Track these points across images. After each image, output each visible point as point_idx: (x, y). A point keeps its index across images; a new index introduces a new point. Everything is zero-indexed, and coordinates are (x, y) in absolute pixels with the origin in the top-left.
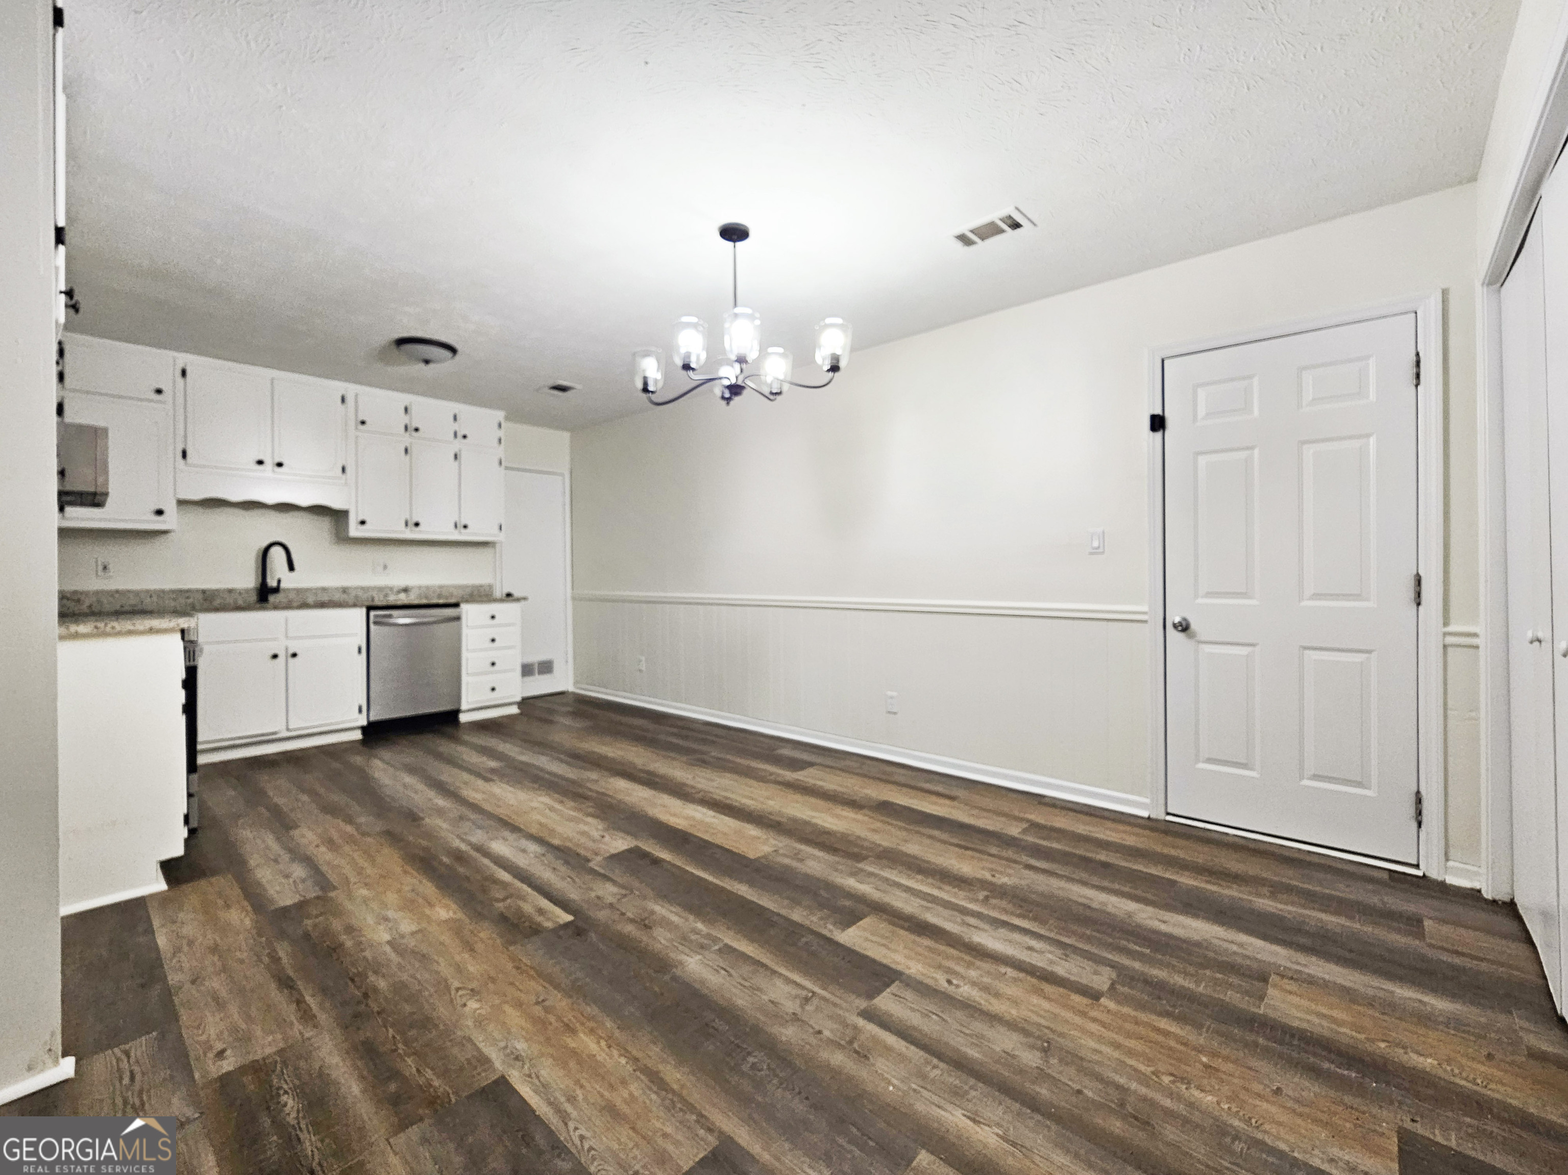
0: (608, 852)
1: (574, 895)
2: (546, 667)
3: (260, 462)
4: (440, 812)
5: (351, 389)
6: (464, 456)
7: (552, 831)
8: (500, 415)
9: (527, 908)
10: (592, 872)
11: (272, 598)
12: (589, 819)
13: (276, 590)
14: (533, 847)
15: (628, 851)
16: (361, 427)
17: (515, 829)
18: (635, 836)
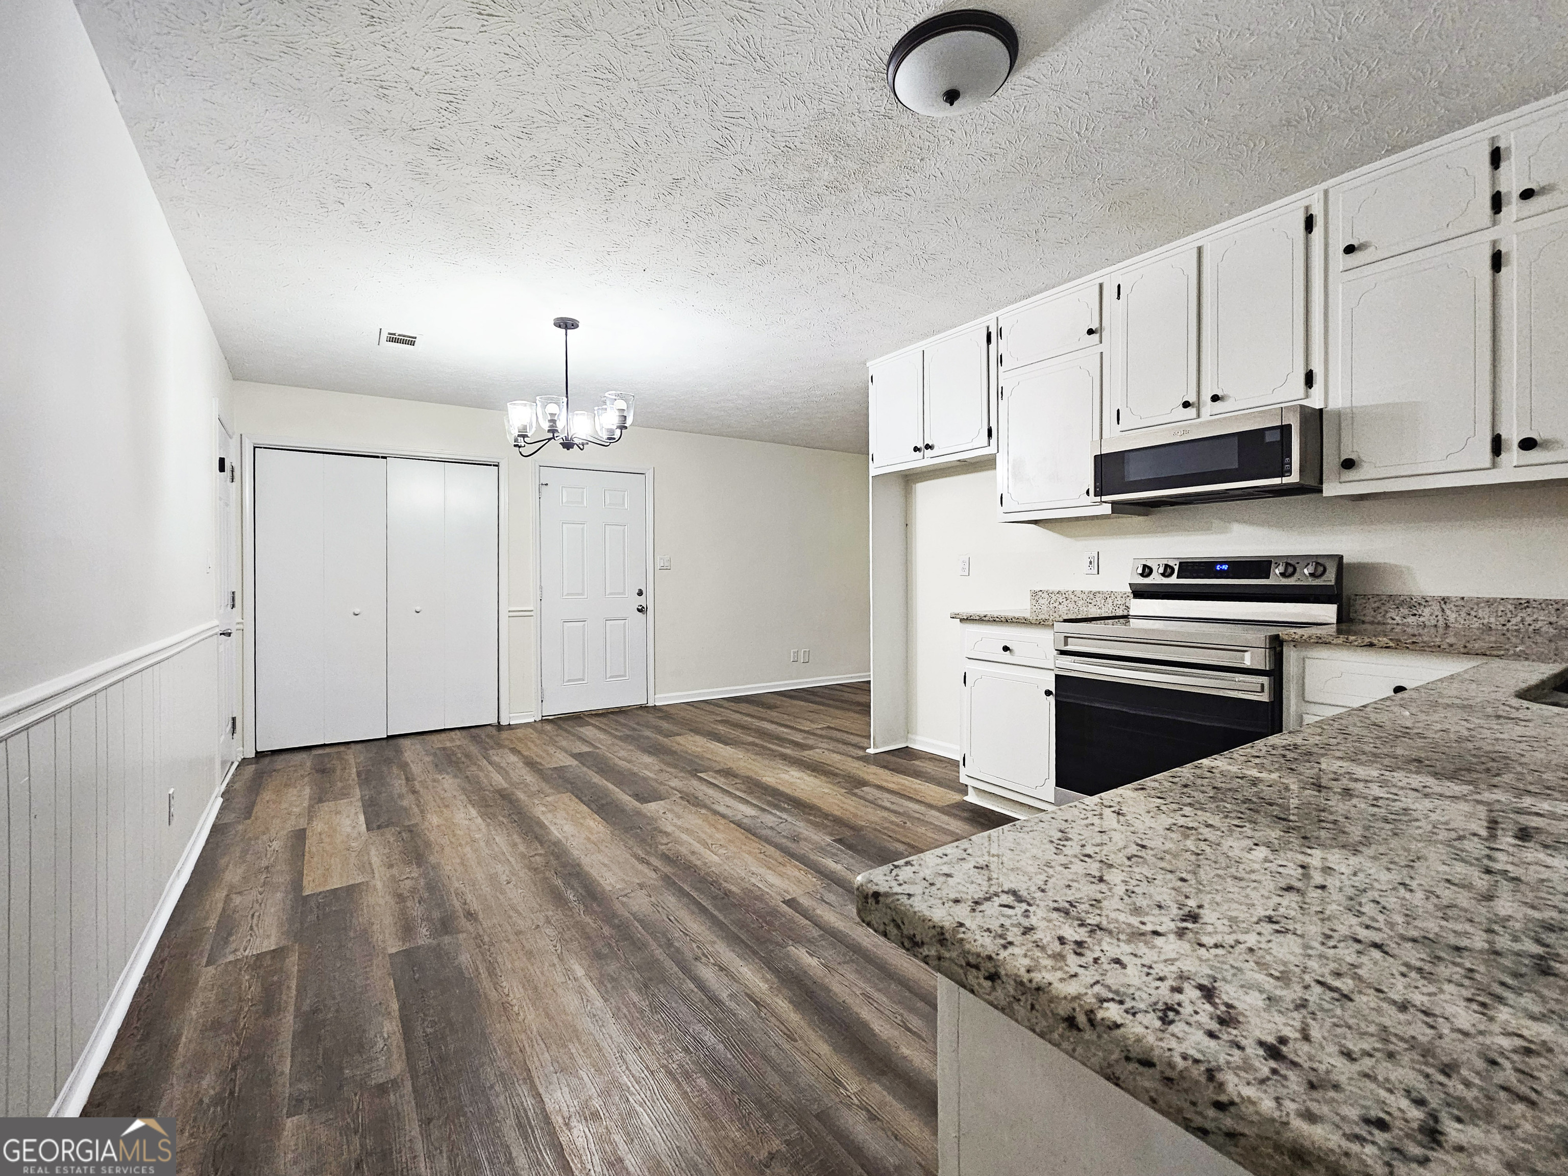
0: (666, 803)
1: (695, 783)
4: (822, 850)
7: (706, 820)
9: (723, 780)
10: (680, 792)
12: (669, 829)
14: (722, 809)
15: (650, 802)
17: (739, 824)
18: (639, 813)
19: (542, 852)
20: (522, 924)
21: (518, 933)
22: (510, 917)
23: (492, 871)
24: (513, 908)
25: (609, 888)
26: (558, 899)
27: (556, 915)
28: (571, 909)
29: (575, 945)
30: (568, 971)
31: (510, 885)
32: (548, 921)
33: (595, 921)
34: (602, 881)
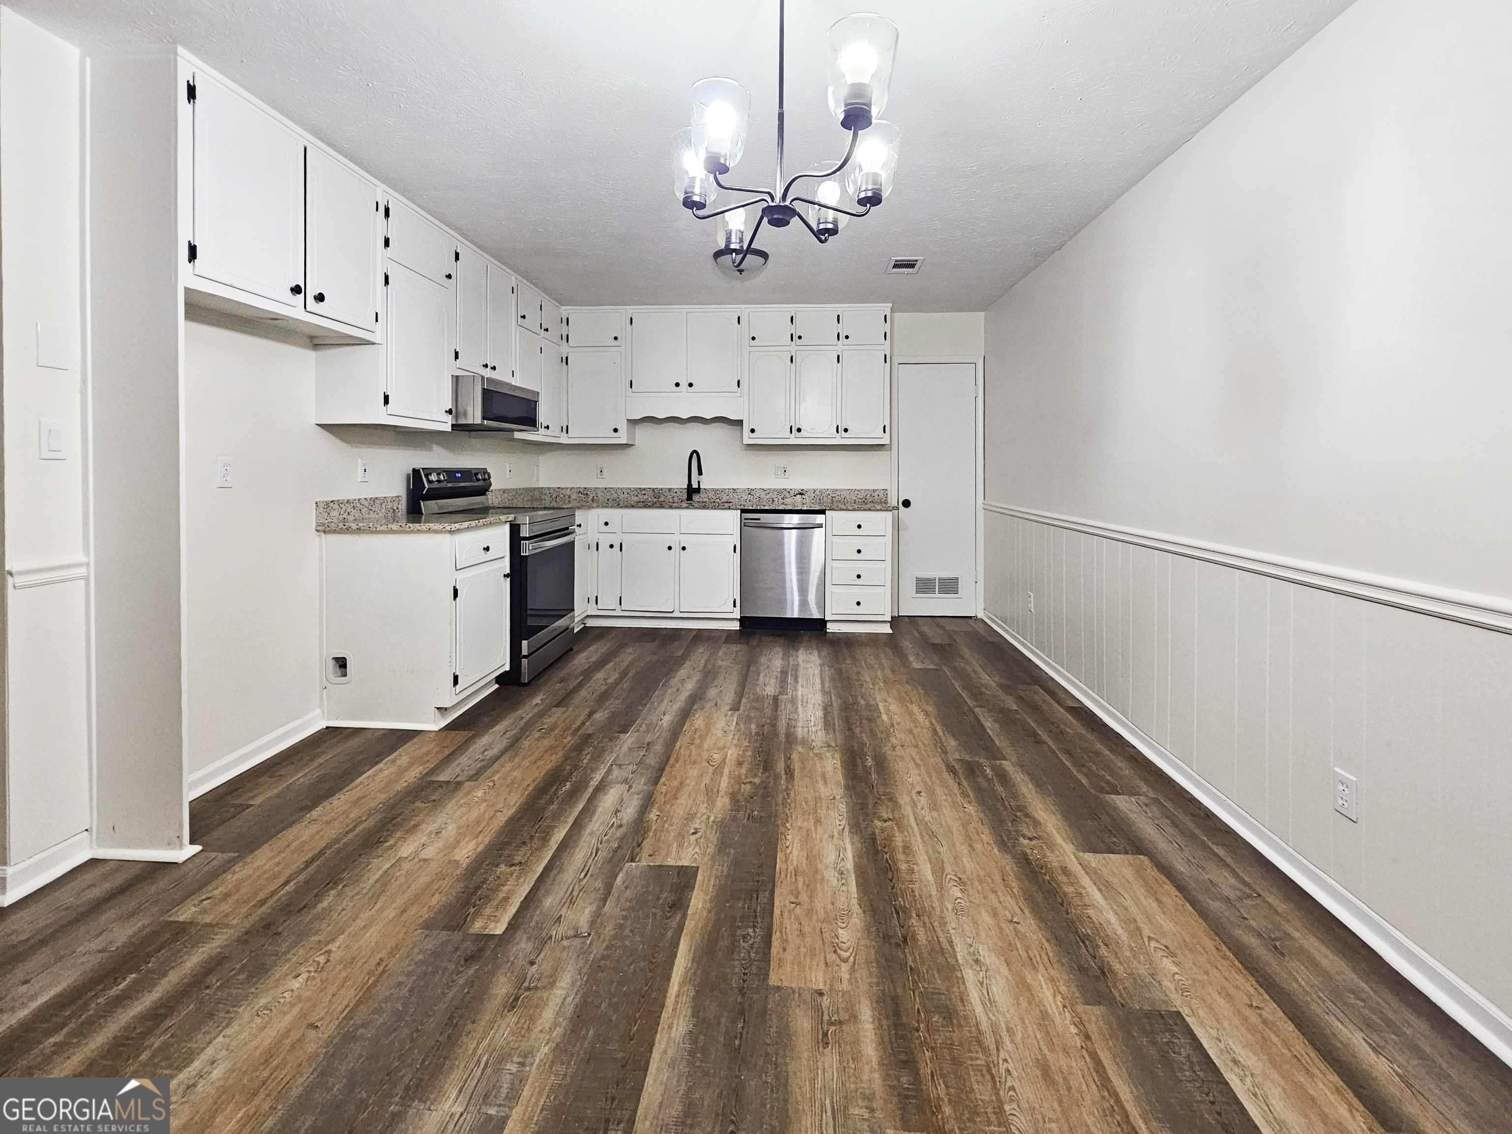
2: (950, 586)
3: (677, 385)
5: (743, 310)
6: (844, 359)
8: (886, 308)
11: (696, 498)
13: (698, 490)
16: (753, 343)
19: (878, 823)
20: (913, 752)
21: (916, 746)
22: (921, 760)
23: (935, 814)
24: (917, 765)
25: (837, 756)
26: (881, 763)
27: (887, 750)
28: (874, 750)
29: (882, 728)
30: (891, 718)
31: (918, 789)
32: (894, 748)
33: (862, 737)
34: (839, 765)
